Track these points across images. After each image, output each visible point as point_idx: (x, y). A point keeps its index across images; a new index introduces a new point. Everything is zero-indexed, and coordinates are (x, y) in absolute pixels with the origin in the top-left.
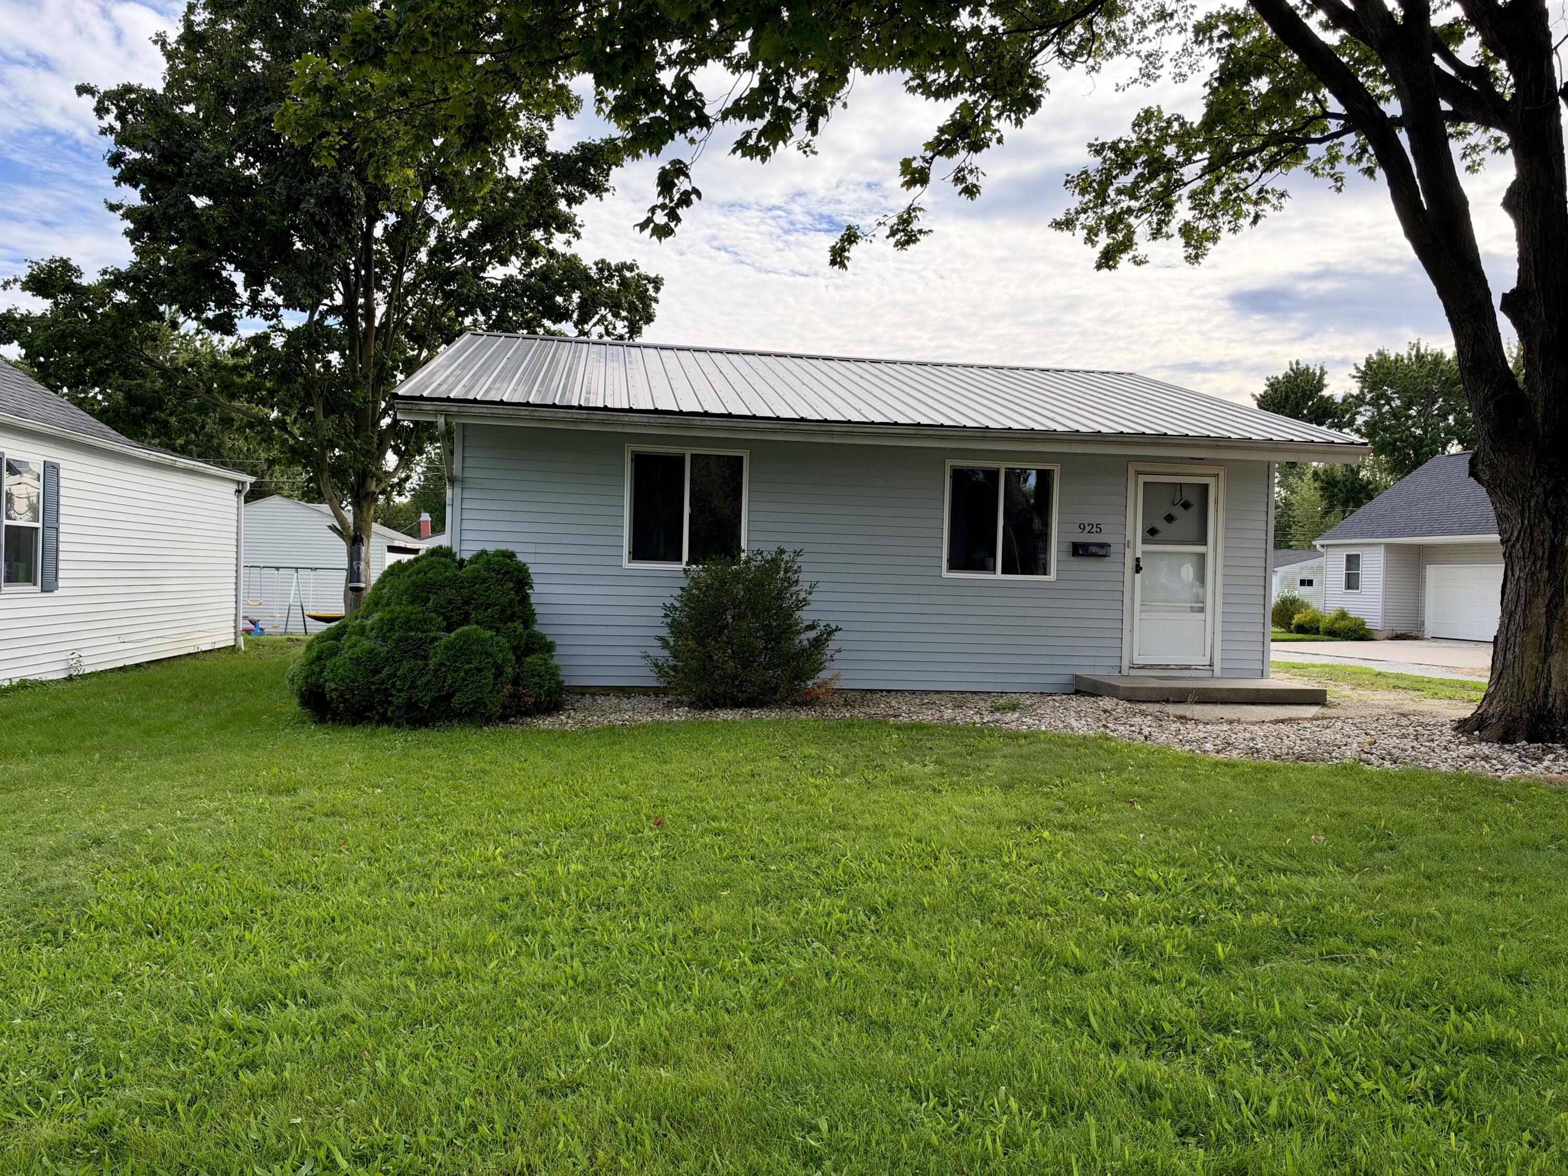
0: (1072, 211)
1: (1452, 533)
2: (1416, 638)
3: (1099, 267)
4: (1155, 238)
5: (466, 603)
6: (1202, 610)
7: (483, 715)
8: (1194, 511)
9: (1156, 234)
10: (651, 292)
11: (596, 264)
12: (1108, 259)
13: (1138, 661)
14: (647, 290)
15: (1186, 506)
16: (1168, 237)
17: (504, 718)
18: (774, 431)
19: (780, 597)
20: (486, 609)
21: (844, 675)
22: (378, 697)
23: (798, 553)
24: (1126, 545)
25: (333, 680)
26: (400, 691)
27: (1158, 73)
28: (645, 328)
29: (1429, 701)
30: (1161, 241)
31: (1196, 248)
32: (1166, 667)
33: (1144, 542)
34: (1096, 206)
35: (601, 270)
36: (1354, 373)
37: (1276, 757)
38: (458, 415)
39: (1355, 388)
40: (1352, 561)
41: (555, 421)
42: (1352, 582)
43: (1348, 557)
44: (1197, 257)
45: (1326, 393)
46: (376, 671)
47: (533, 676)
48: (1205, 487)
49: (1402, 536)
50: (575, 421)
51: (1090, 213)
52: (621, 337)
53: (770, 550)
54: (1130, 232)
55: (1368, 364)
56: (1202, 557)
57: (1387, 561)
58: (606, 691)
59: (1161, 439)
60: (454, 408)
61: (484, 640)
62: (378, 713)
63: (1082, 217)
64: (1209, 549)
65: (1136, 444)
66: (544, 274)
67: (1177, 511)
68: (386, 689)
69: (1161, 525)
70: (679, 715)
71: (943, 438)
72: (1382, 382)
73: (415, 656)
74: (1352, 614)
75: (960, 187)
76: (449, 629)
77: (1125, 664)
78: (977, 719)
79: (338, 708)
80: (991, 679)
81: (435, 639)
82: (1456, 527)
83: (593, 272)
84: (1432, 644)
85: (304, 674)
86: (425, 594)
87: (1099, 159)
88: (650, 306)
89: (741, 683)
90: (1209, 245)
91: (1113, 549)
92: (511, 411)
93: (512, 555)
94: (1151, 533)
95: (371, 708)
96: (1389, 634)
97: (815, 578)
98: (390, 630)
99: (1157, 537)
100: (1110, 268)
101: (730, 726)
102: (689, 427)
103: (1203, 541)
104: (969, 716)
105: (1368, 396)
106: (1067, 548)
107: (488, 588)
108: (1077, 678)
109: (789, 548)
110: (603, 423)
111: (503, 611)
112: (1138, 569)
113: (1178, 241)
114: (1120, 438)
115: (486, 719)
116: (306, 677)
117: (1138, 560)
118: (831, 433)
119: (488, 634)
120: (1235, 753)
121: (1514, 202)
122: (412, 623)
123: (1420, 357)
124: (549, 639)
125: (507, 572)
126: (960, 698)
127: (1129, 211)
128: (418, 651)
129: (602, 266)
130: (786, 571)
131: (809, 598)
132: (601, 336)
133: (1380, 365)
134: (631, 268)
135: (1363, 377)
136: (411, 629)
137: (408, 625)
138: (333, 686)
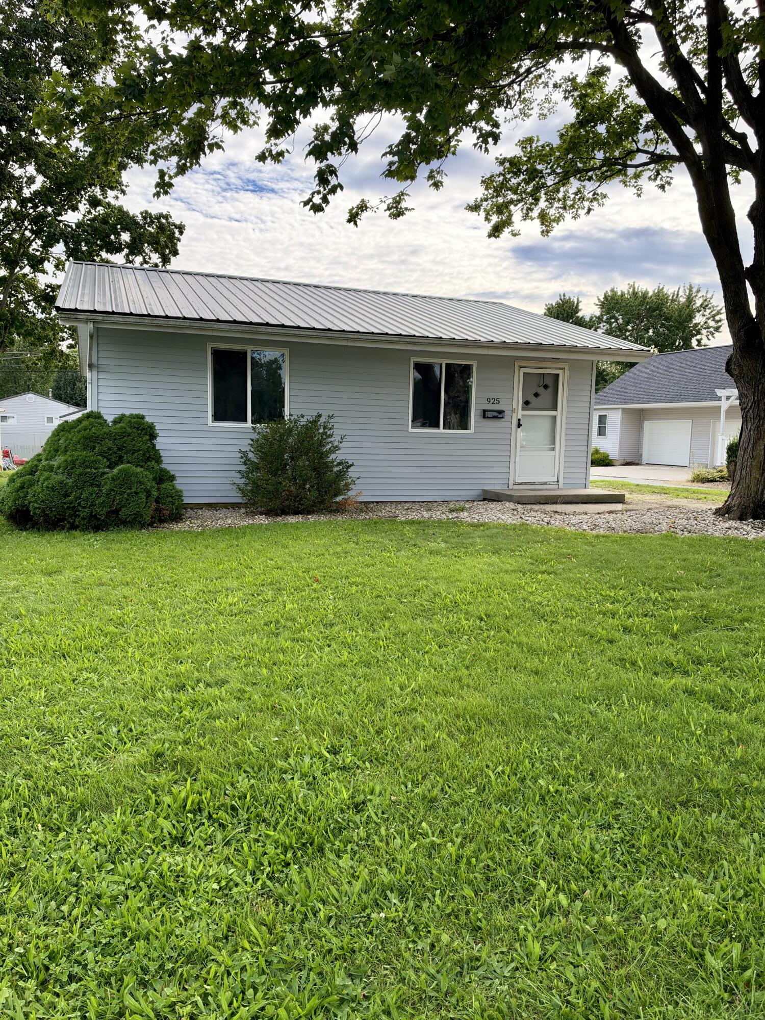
0: (479, 200)
1: (660, 402)
2: (638, 464)
3: (490, 236)
4: (525, 220)
5: (119, 449)
6: (553, 449)
7: (140, 522)
8: (550, 390)
9: (526, 217)
10: (177, 234)
11: (141, 213)
12: (496, 231)
13: (519, 480)
14: (174, 233)
15: (546, 387)
16: (532, 219)
17: (151, 525)
18: (311, 337)
19: (321, 444)
20: (133, 454)
21: (364, 493)
22: (68, 512)
23: (331, 417)
24: (513, 411)
25: (36, 501)
26: (84, 508)
27: (530, 112)
28: (173, 259)
29: (675, 500)
30: (528, 221)
31: (546, 226)
32: (533, 484)
33: (523, 409)
34: (493, 197)
35: (145, 218)
36: (597, 302)
37: (625, 532)
38: (103, 322)
39: (597, 312)
40: (602, 419)
41: (168, 327)
42: (602, 432)
43: (600, 416)
44: (548, 232)
45: (580, 314)
46: (67, 495)
47: (168, 497)
48: (557, 375)
49: (632, 403)
50: (181, 327)
51: (489, 202)
52: (156, 265)
53: (310, 415)
54: (510, 216)
55: (606, 297)
56: (554, 417)
57: (622, 419)
58: (200, 506)
59: (539, 347)
60: (100, 317)
61: (137, 473)
62: (69, 522)
63: (485, 203)
64: (558, 413)
65: (525, 349)
66: (104, 220)
67: (541, 390)
68: (74, 507)
69: (532, 399)
70: (262, 520)
71: (415, 344)
72: (613, 308)
73: (92, 485)
74: (602, 451)
75: (431, 182)
76: (111, 467)
77: (511, 482)
78: (444, 517)
79: (38, 520)
80: (437, 493)
81: (103, 474)
82: (663, 398)
83: (139, 219)
84: (647, 467)
85: (12, 498)
86: (92, 444)
87: (502, 168)
88: (176, 244)
89: (301, 499)
90: (555, 225)
91: (506, 414)
92: (138, 320)
93: (143, 417)
94: (526, 403)
95: (63, 520)
96: (622, 462)
97: (343, 433)
98: (72, 468)
99: (530, 406)
100: (496, 237)
101: (296, 527)
102: (258, 333)
103: (555, 408)
104: (438, 514)
105: (605, 318)
106: (480, 413)
107: (133, 440)
108: (484, 491)
109: (325, 414)
110: (200, 329)
111: (144, 454)
112: (519, 426)
113: (537, 222)
114: (516, 346)
115: (143, 525)
116: (15, 501)
117: (519, 420)
118: (347, 339)
119: (139, 470)
120: (601, 530)
121: (754, 214)
122: (87, 463)
123: (635, 294)
124: (172, 473)
125: (144, 429)
126: (428, 504)
127: (512, 202)
128: (94, 481)
129: (146, 215)
130: (325, 428)
131: (341, 445)
132: (142, 265)
133: (612, 298)
134: (166, 217)
135: (603, 305)
136: (87, 467)
137: (85, 464)
138: (36, 505)
